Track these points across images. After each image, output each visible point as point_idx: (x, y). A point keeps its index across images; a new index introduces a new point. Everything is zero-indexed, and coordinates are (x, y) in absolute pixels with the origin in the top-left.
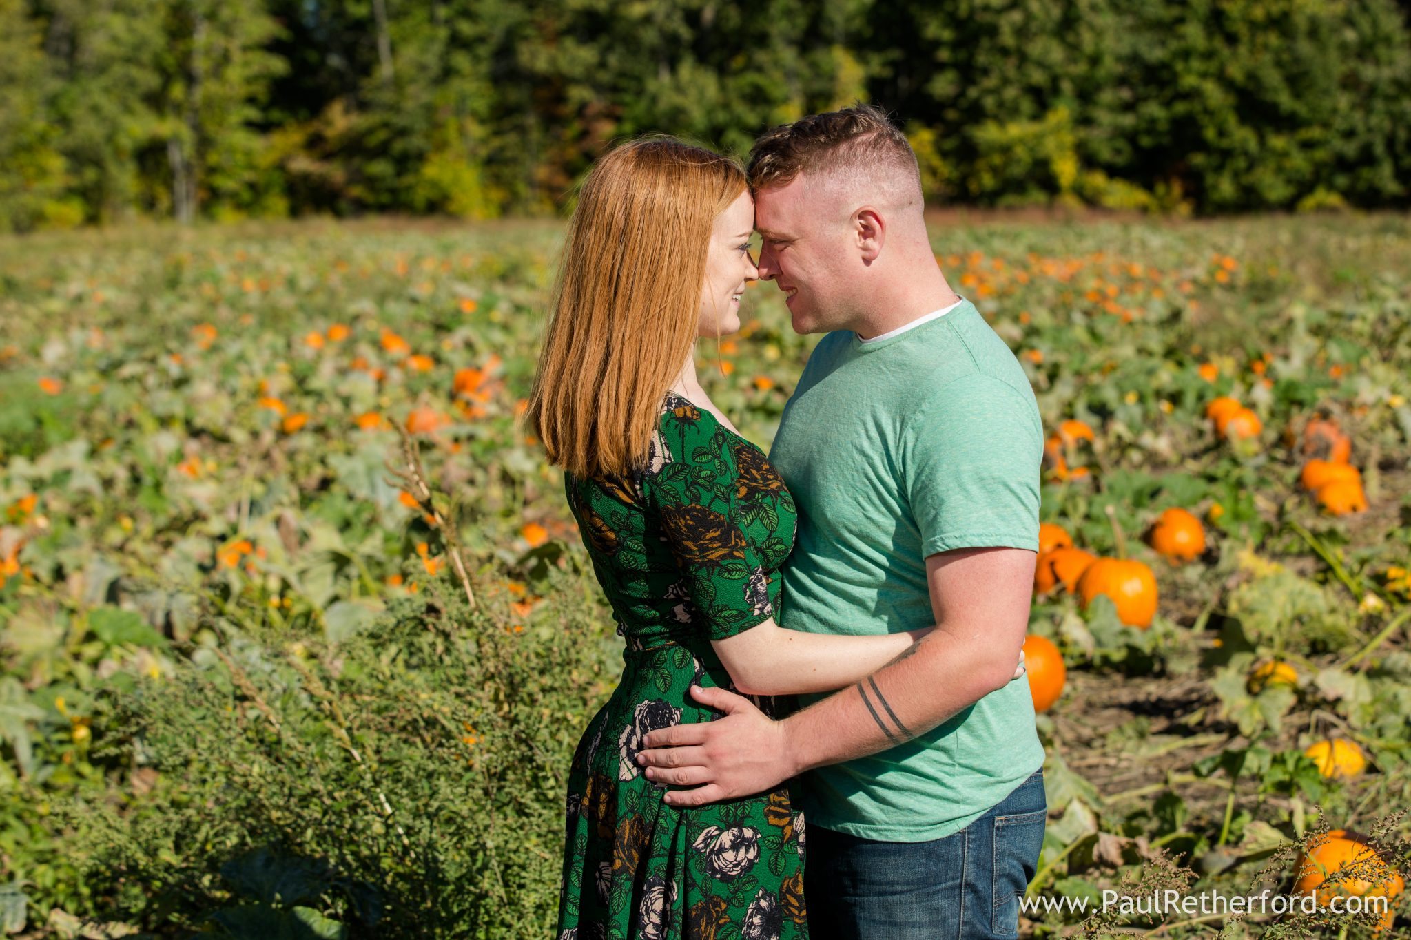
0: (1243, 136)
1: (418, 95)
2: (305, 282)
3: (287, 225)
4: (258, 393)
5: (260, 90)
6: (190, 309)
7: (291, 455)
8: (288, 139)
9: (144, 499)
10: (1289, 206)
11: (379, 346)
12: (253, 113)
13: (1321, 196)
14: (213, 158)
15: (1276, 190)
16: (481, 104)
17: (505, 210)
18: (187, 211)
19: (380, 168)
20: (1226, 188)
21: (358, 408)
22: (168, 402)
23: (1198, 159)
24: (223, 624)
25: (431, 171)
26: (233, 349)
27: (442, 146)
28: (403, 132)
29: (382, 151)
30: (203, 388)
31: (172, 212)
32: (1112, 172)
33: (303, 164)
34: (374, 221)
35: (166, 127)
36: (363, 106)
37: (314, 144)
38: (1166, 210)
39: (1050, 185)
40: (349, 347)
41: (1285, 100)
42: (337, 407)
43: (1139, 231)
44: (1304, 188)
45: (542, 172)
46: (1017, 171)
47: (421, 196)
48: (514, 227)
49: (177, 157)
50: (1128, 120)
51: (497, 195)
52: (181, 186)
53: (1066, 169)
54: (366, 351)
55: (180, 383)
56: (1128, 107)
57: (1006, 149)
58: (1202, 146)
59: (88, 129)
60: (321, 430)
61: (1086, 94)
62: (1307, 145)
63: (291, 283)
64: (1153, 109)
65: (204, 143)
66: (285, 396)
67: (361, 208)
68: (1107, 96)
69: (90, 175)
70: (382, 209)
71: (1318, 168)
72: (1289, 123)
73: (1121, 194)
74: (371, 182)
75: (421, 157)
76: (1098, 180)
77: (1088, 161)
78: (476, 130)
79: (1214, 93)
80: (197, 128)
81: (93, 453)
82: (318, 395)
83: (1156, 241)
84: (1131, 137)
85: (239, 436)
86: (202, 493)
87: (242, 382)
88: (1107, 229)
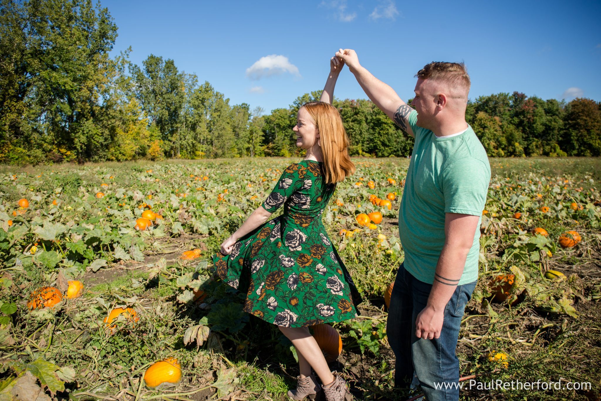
0: (382, 148)
1: (281, 142)
2: (266, 164)
3: (264, 157)
4: (260, 176)
5: (261, 141)
6: (252, 166)
7: (264, 184)
8: (265, 147)
9: (243, 190)
10: (388, 156)
11: (276, 171)
12: (260, 144)
13: (392, 155)
14: (255, 149)
15: (386, 154)
16: (288, 143)
17: (291, 156)
18: (252, 156)
19: (276, 151)
20: (380, 154)
21: (273, 179)
22: (247, 177)
23: (377, 150)
24: (251, 208)
25: (282, 151)
26: (257, 171)
27: (284, 148)
28: (279, 146)
29: (276, 149)
30: (252, 175)
31: (251, 156)
32: (366, 152)
33: (266, 150)
34: (275, 157)
35: (250, 146)
36: (274, 143)
37: (268, 148)
38: (372, 157)
39: (359, 154)
40: (272, 171)
41: (388, 143)
42: (270, 178)
43: (370, 159)
44: (390, 154)
45: (296, 152)
46: (354, 152)
47: (281, 154)
48: (292, 158)
49: (251, 149)
50: (368, 146)
51: (290, 154)
52: (251, 153)
53: (360, 152)
54: (274, 171)
55: (250, 175)
56: (368, 144)
57: (353, 149)
58: (377, 149)
59: (240, 146)
60: (268, 181)
61: (363, 142)
62: (390, 149)
63: (264, 163)
64: (371, 144)
65: (254, 148)
66: (263, 176)
67: (274, 156)
68: (365, 143)
69: (240, 151)
70: (276, 156)
71: (392, 152)
72: (388, 146)
73: (367, 155)
74: (275, 153)
75: (281, 149)
76: (364, 153)
77: (363, 151)
78: (288, 146)
79: (379, 142)
80: (253, 146)
81: (236, 184)
82: (268, 177)
83: (372, 160)
84: (368, 148)
85: (257, 182)
86: (251, 189)
87: (258, 175)
88: (366, 159)
